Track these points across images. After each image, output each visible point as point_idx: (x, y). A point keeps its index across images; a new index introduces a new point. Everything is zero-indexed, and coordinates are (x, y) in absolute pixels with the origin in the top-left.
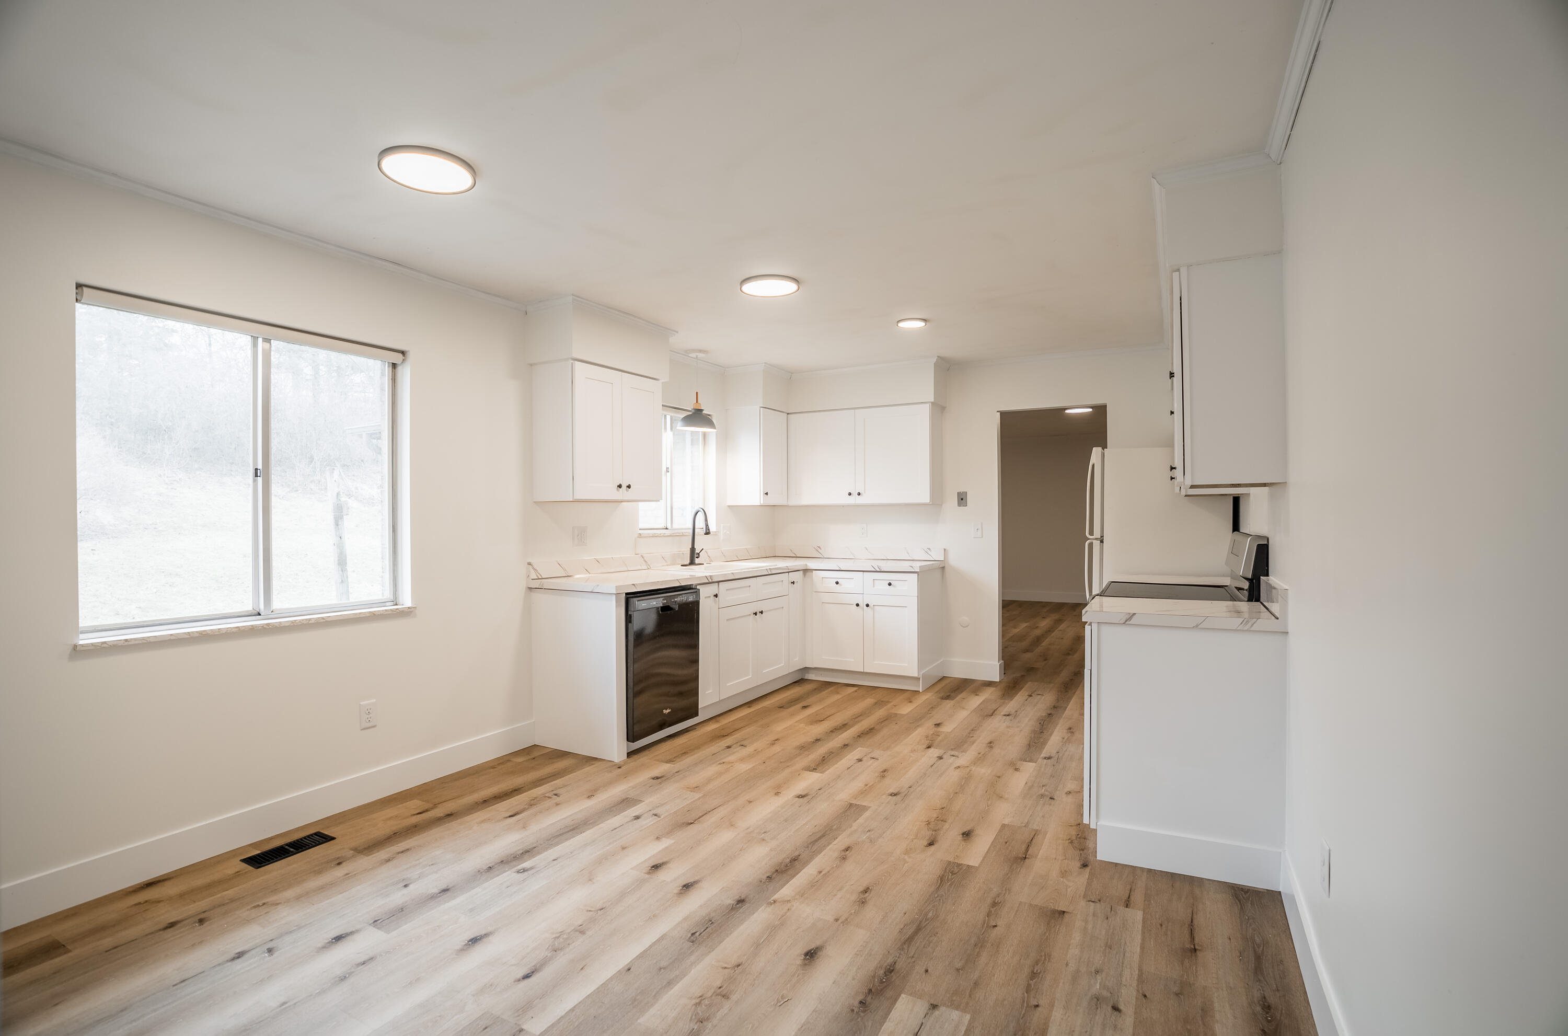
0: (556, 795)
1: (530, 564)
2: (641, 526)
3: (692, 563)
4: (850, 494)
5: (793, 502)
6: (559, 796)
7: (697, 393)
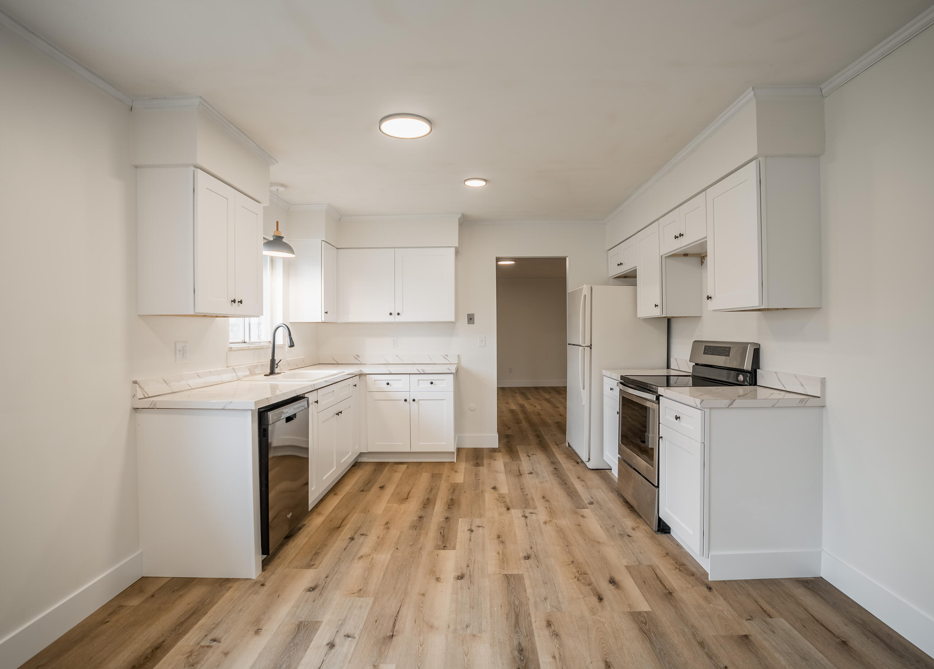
0: (214, 640)
1: (136, 383)
2: (231, 341)
3: (272, 372)
4: (391, 314)
5: (343, 319)
6: (219, 642)
7: (277, 222)
